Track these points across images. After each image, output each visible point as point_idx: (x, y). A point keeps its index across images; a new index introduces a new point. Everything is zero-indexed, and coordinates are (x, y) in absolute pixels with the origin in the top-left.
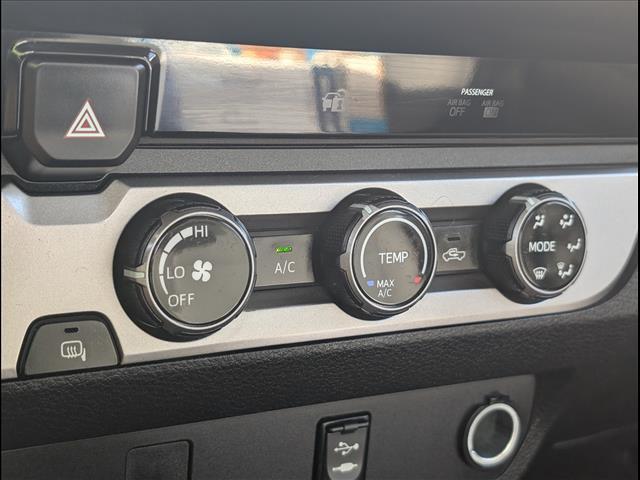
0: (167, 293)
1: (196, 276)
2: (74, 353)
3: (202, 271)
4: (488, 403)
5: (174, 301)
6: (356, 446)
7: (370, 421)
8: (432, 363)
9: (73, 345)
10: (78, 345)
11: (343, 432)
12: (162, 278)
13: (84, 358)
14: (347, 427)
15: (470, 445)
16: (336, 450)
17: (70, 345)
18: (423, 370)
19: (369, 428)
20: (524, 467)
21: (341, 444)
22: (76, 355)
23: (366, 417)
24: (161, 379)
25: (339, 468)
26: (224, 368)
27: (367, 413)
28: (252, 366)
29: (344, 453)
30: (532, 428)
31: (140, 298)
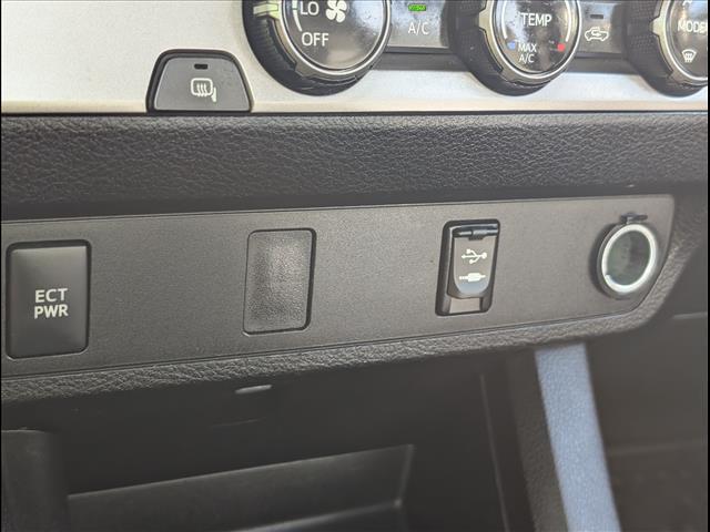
0: (301, 30)
1: (330, 15)
2: (205, 90)
3: (336, 10)
4: (623, 221)
5: (307, 40)
6: (484, 256)
7: (499, 227)
8: (571, 154)
9: (203, 82)
10: (208, 83)
11: (471, 238)
12: (295, 12)
13: (214, 99)
14: (475, 232)
15: (604, 268)
16: (464, 257)
17: (200, 82)
18: (563, 161)
19: (498, 235)
20: (661, 301)
21: (469, 251)
22: (206, 95)
23: (495, 225)
24: (291, 135)
25: (466, 278)
26: (356, 130)
27: (496, 221)
28: (385, 133)
29: (471, 261)
30: (670, 257)
31: (272, 33)
